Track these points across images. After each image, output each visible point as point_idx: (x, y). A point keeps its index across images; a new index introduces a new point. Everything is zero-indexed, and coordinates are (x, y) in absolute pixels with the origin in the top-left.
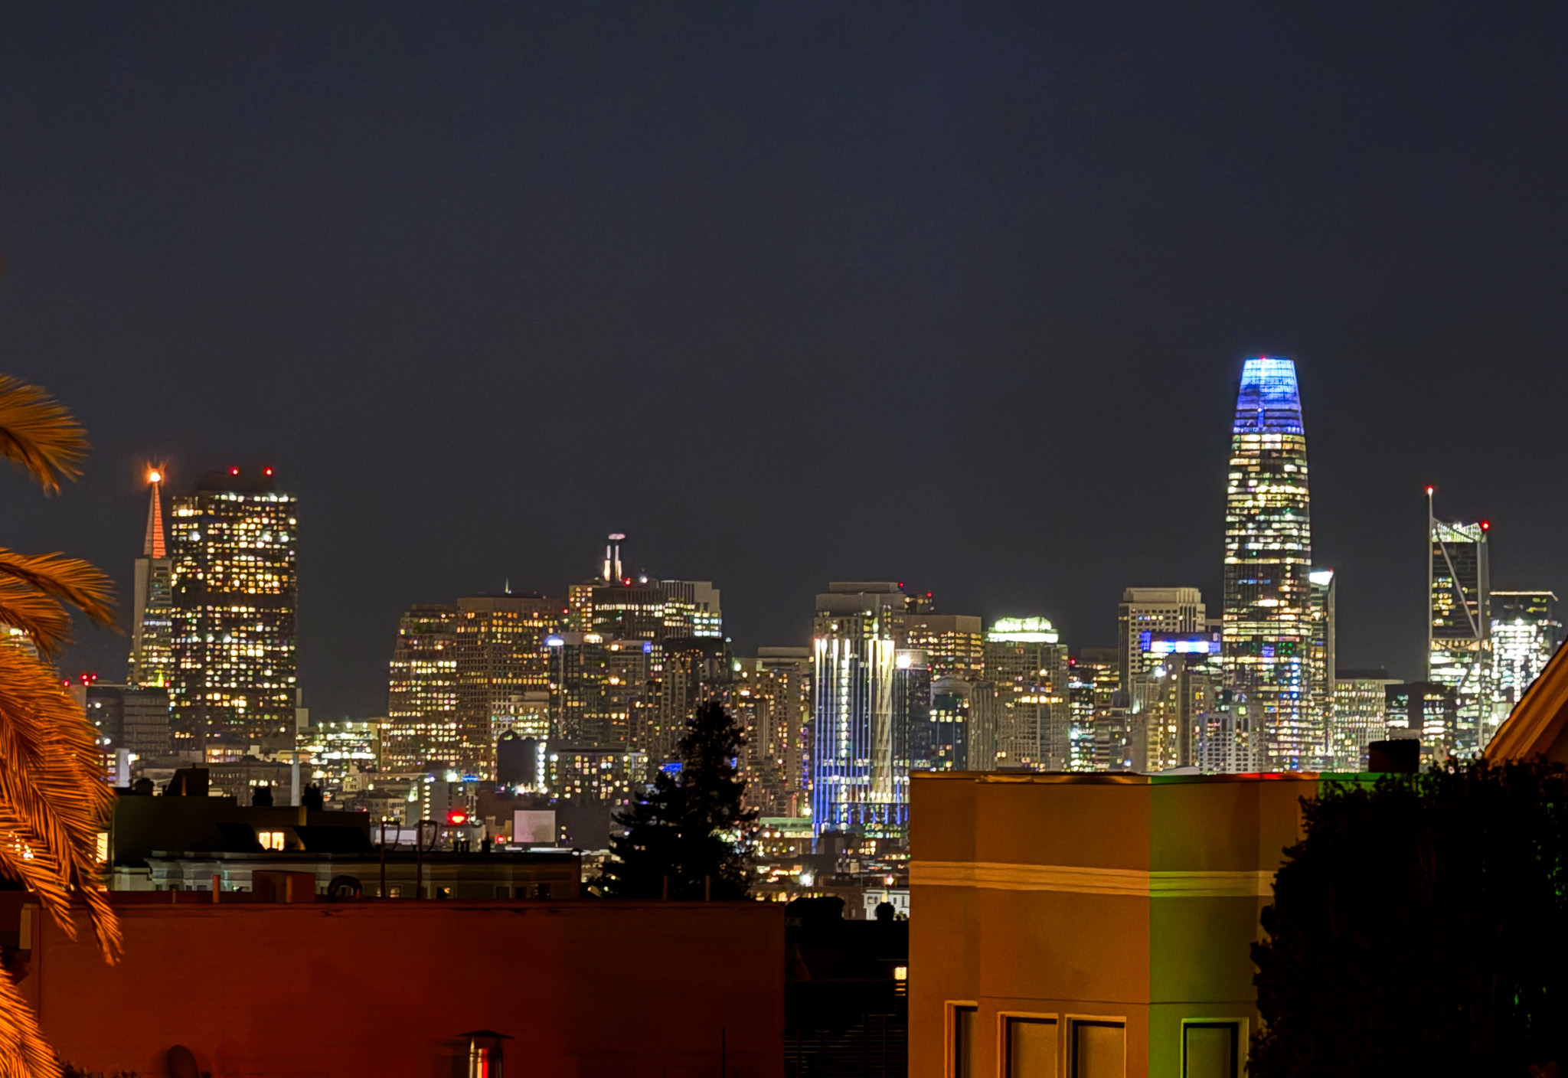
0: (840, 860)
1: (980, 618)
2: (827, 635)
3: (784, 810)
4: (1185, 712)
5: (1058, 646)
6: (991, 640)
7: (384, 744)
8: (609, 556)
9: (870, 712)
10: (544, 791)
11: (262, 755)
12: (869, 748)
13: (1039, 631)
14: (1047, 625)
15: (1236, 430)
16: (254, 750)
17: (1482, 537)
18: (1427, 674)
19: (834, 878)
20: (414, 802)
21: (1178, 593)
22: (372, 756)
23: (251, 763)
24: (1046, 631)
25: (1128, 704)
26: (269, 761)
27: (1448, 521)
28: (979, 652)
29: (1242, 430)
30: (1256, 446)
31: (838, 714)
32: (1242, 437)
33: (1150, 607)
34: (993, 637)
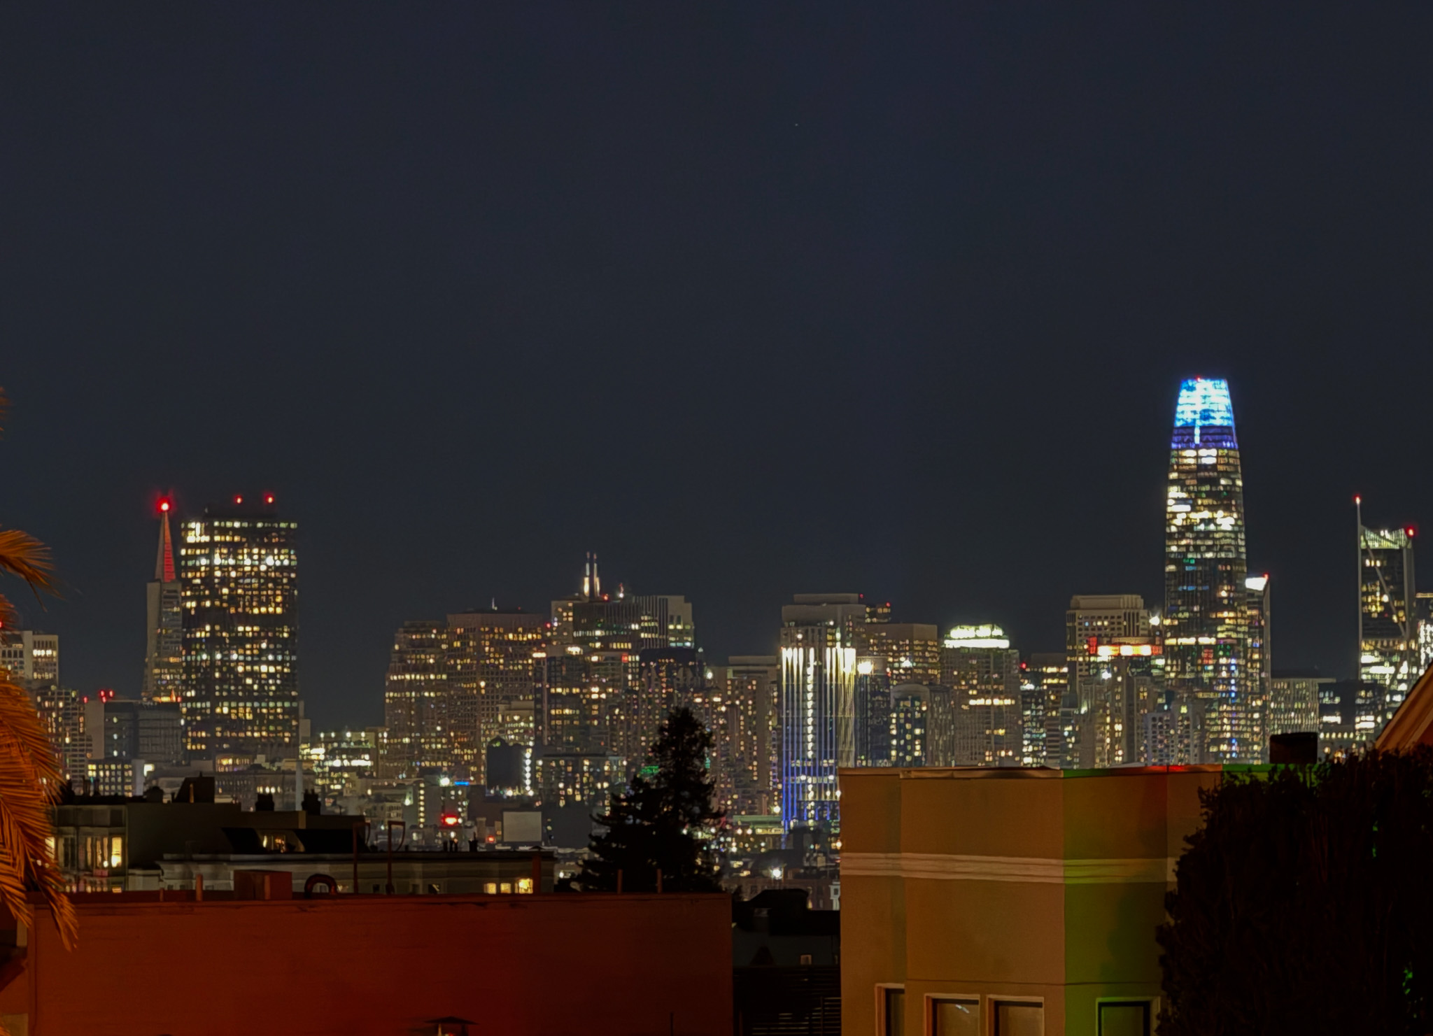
0: (808, 855)
1: (935, 627)
2: (794, 644)
3: (756, 808)
4: (1130, 712)
5: (1010, 651)
6: (947, 646)
7: (381, 752)
8: (588, 573)
9: (834, 716)
10: (531, 793)
11: (268, 764)
12: (834, 749)
13: (991, 637)
14: (998, 632)
15: (1174, 446)
16: (260, 759)
17: (1407, 543)
18: (1358, 673)
19: (802, 871)
20: (410, 806)
21: (1122, 600)
22: (369, 764)
23: (259, 771)
24: (998, 637)
25: (1077, 705)
26: (275, 769)
27: (1375, 529)
28: (936, 658)
29: (1180, 446)
30: (1192, 461)
31: (805, 717)
32: (1180, 452)
33: (1096, 613)
34: (949, 644)
